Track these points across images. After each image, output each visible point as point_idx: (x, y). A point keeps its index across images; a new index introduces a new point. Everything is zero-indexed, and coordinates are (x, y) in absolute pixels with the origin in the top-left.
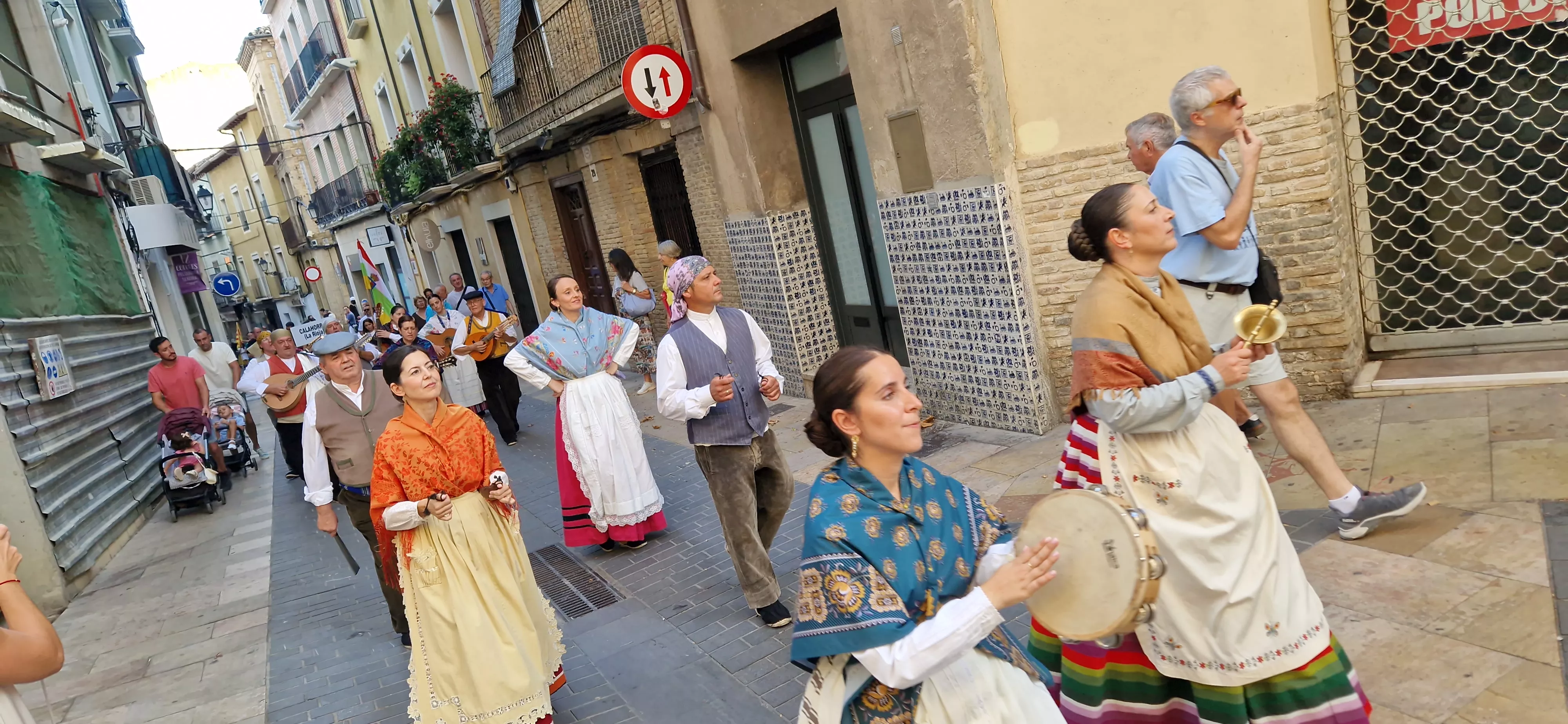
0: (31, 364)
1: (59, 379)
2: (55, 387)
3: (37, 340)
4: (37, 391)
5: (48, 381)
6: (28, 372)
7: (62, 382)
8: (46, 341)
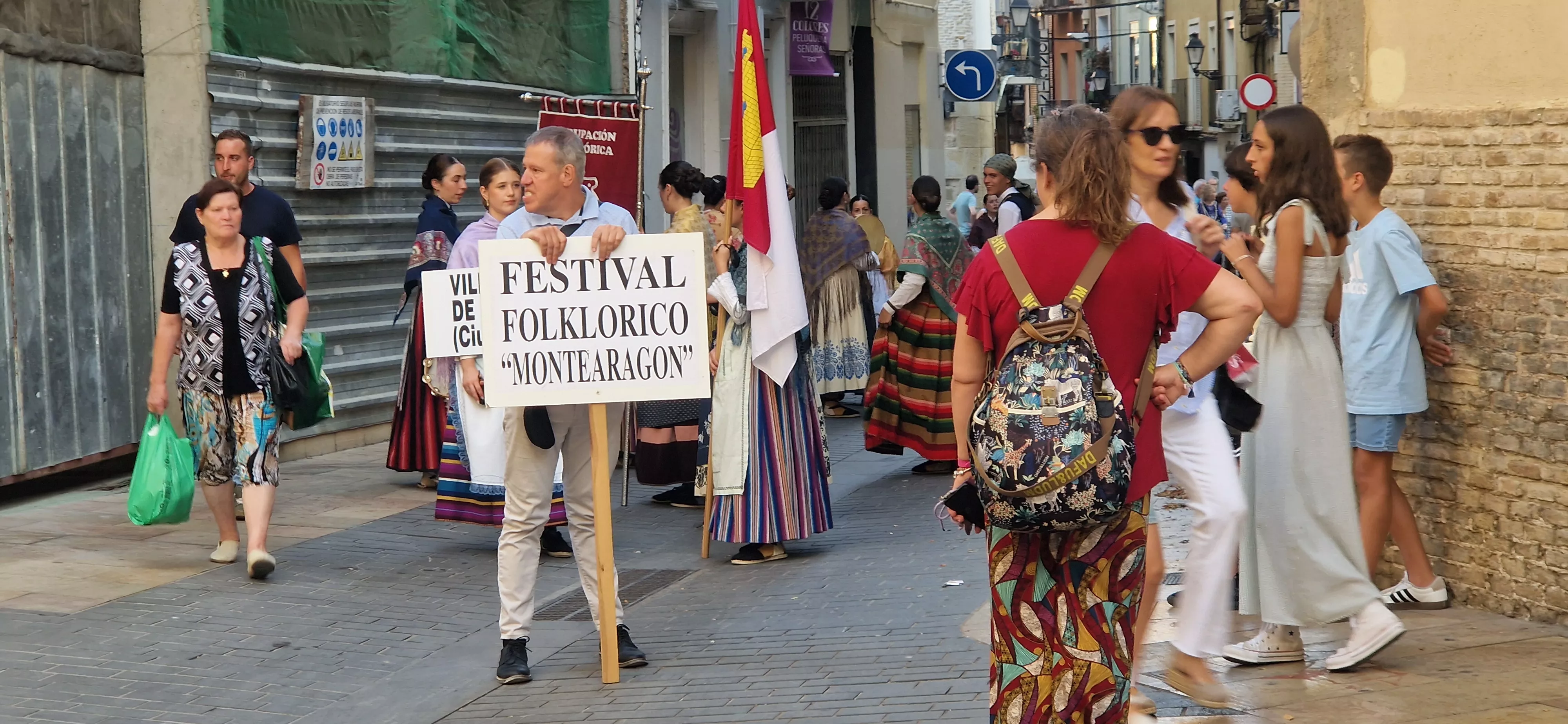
0: (294, 131)
1: (336, 163)
2: (327, 173)
3: (317, 99)
4: (292, 171)
5: (315, 161)
6: (286, 141)
7: (342, 169)
8: (335, 103)
